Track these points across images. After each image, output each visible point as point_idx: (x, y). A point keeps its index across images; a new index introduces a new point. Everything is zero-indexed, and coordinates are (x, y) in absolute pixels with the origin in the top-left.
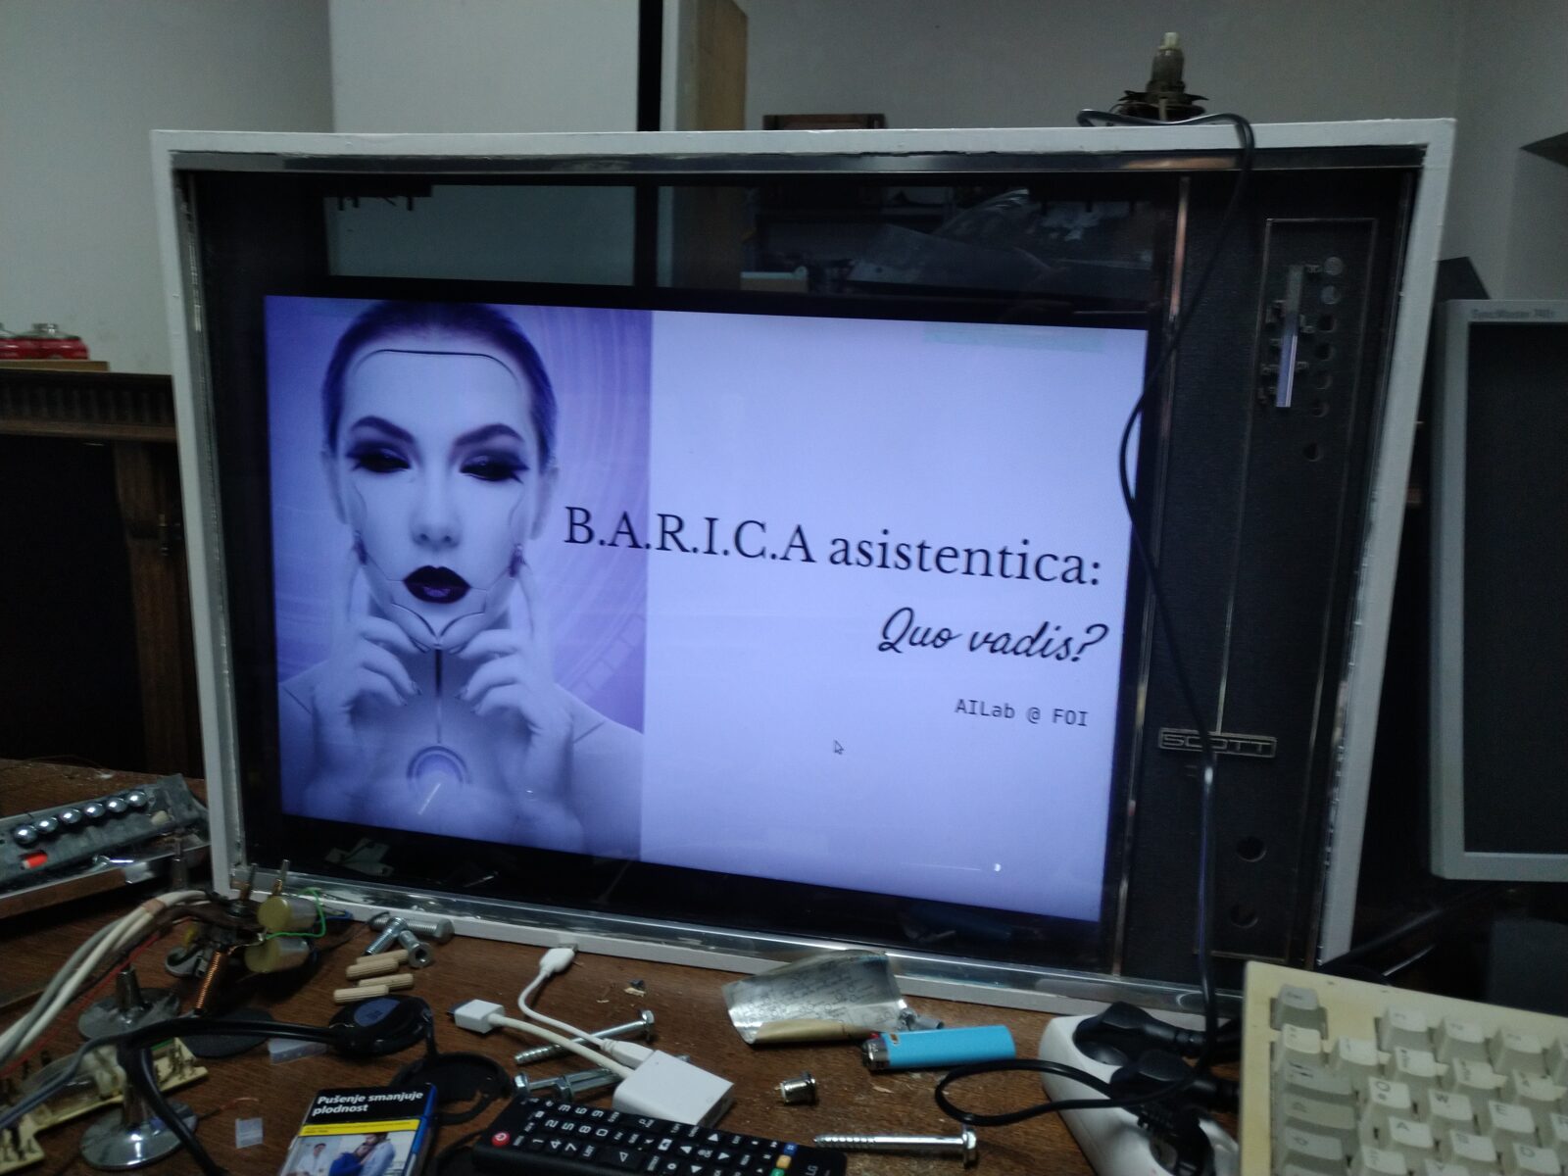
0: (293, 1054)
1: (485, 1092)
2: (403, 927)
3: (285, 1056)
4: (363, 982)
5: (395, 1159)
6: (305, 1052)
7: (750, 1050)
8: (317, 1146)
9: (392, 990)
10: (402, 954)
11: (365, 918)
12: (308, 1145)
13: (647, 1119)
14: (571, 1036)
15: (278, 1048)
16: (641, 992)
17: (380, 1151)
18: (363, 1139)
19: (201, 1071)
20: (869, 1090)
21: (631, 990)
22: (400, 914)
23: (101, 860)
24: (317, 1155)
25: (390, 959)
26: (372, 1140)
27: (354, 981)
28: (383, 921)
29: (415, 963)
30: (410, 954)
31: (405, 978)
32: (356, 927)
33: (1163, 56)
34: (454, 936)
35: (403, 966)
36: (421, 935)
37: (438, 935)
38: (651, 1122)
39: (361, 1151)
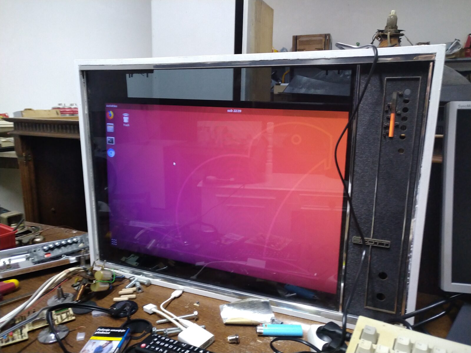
0: (98, 315)
1: (146, 331)
2: (137, 281)
3: (96, 315)
4: (122, 296)
5: (113, 349)
6: (102, 315)
7: (224, 325)
8: (94, 343)
9: (129, 299)
10: (134, 289)
11: (128, 277)
12: (91, 342)
13: (185, 344)
14: (172, 317)
15: (95, 313)
16: (198, 305)
17: (109, 346)
18: (105, 342)
19: (74, 318)
20: (255, 341)
21: (195, 304)
22: (137, 277)
23: (64, 256)
24: (93, 345)
25: (131, 290)
26: (108, 343)
27: (120, 295)
28: (132, 279)
29: (138, 292)
30: (137, 288)
31: (134, 296)
32: (126, 279)
33: (390, 18)
34: (151, 284)
35: (134, 292)
36: (142, 284)
37: (146, 284)
38: (186, 345)
39: (104, 346)
